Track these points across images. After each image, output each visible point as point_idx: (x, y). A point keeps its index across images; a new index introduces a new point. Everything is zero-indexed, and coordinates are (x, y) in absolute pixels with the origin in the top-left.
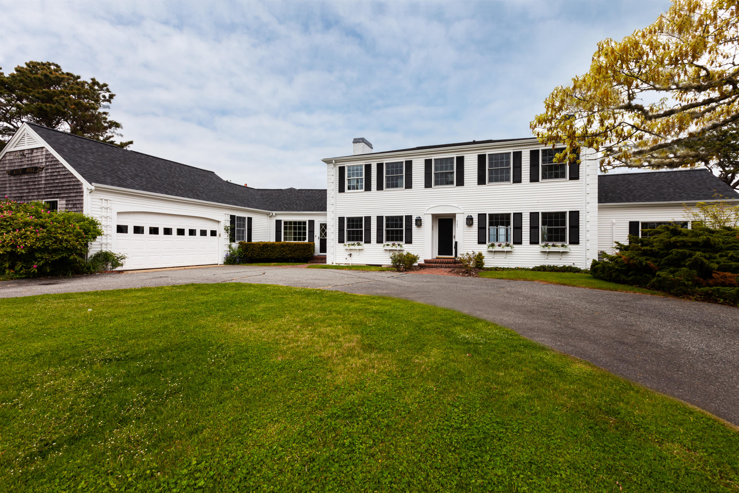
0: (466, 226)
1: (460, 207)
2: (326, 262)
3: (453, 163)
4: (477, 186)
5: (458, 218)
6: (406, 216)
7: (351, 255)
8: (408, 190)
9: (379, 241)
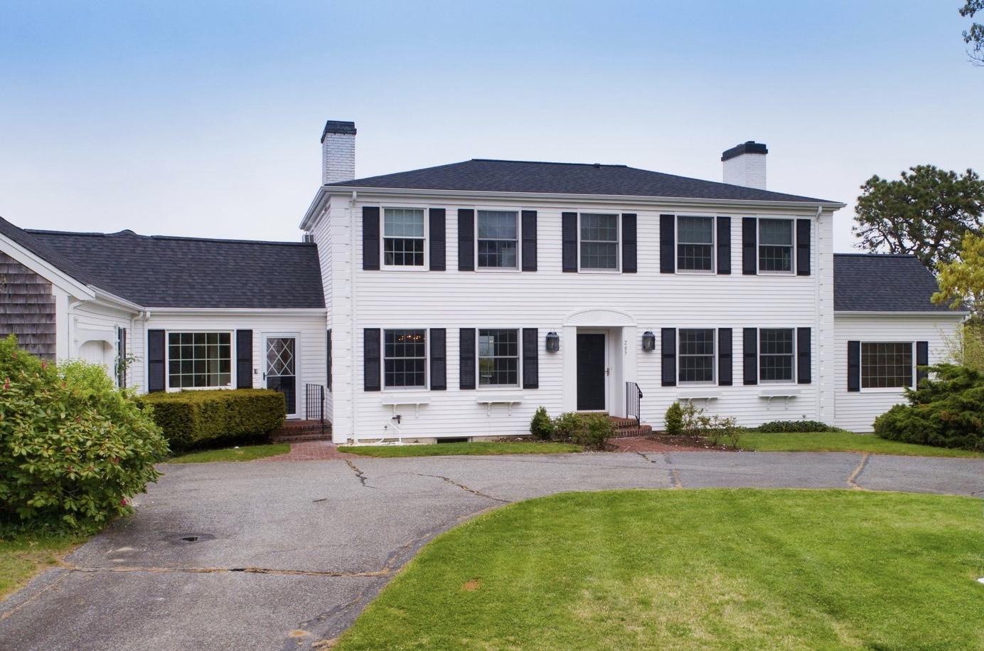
0: (640, 352)
1: (630, 313)
2: (330, 438)
3: (615, 224)
4: (660, 274)
5: (626, 335)
6: (524, 330)
7: (398, 418)
8: (529, 275)
9: (467, 384)
